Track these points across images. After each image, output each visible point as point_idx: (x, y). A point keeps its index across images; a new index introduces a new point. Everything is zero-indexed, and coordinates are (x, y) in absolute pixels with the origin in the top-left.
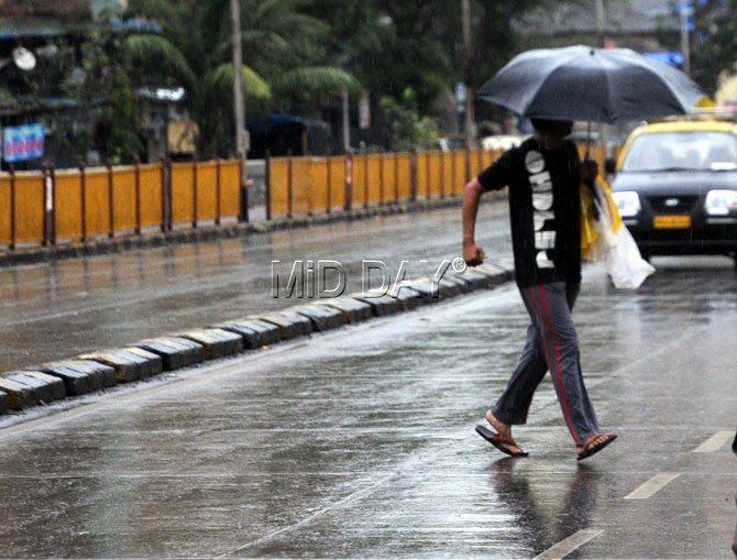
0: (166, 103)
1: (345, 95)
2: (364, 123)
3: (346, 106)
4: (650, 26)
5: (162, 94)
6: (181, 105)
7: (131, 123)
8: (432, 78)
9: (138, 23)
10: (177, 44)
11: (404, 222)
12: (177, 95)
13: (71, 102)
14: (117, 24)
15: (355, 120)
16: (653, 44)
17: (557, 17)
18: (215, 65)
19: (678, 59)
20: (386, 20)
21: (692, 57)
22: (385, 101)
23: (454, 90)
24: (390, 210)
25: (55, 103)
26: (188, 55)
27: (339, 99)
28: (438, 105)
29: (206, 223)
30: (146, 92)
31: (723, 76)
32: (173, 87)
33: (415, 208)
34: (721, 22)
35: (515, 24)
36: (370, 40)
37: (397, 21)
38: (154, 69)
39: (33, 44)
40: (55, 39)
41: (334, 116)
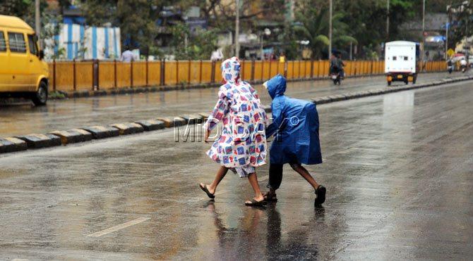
0: (303, 45)
1: (351, 44)
2: (356, 52)
3: (351, 48)
4: (437, 28)
5: (303, 42)
6: (307, 46)
7: (295, 50)
8: (375, 41)
9: (298, 23)
10: (308, 29)
11: (369, 78)
12: (307, 42)
13: (280, 43)
14: (292, 24)
15: (353, 51)
16: (438, 34)
17: (411, 25)
18: (318, 35)
19: (445, 38)
20: (364, 25)
21: (449, 39)
22: (364, 47)
23: (380, 44)
24: (366, 75)
25: (275, 43)
26: (311, 33)
27: (349, 46)
28: (377, 48)
29: (321, 76)
30: (298, 42)
31: (457, 43)
32: (305, 40)
33: (372, 75)
34: (458, 29)
35: (398, 27)
36: (359, 30)
37: (367, 25)
38: (300, 35)
39: (271, 28)
40: (277, 27)
41: (348, 50)
